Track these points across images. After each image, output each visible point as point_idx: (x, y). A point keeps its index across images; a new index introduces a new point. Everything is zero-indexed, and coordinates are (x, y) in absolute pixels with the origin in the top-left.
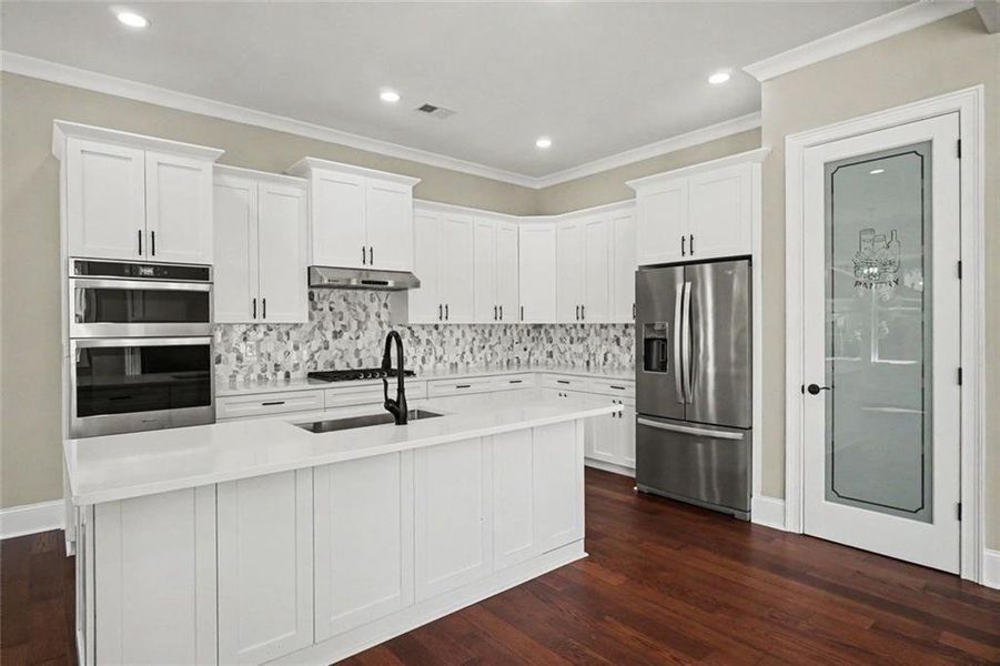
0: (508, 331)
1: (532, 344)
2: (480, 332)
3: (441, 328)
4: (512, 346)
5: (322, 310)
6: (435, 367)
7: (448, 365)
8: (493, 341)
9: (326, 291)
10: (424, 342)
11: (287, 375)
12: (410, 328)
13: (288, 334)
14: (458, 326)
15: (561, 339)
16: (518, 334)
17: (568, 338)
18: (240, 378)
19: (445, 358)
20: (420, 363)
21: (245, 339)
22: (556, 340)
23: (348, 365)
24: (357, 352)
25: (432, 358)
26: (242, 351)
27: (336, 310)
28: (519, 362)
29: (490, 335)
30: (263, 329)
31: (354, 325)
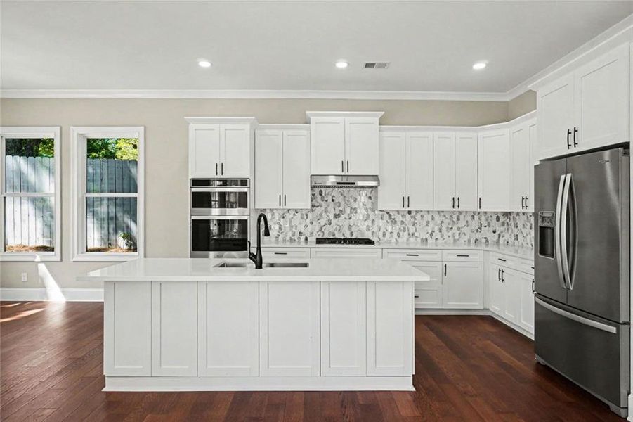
0: (476, 217)
1: (502, 228)
2: (448, 216)
3: (413, 214)
4: (480, 228)
5: (327, 201)
6: (408, 240)
7: (419, 240)
8: (462, 223)
9: (330, 190)
10: (399, 223)
11: (306, 239)
12: (388, 213)
13: (307, 215)
14: (428, 212)
15: (524, 225)
16: (487, 220)
17: (529, 225)
18: (280, 239)
19: (416, 234)
20: (396, 237)
21: (283, 217)
22: (520, 226)
23: (343, 235)
24: (350, 227)
25: (406, 233)
26: (281, 224)
27: (336, 201)
28: (487, 241)
29: (458, 219)
30: (292, 212)
31: (348, 210)
